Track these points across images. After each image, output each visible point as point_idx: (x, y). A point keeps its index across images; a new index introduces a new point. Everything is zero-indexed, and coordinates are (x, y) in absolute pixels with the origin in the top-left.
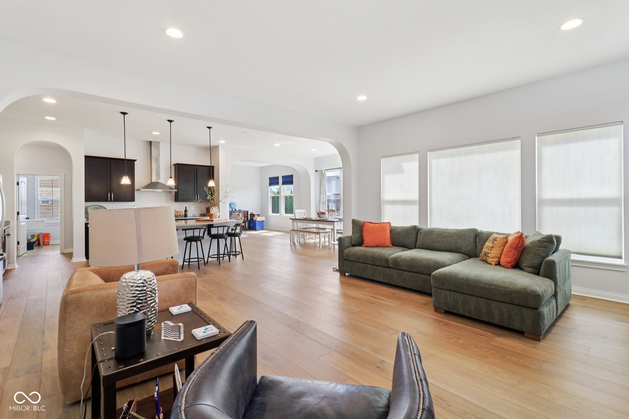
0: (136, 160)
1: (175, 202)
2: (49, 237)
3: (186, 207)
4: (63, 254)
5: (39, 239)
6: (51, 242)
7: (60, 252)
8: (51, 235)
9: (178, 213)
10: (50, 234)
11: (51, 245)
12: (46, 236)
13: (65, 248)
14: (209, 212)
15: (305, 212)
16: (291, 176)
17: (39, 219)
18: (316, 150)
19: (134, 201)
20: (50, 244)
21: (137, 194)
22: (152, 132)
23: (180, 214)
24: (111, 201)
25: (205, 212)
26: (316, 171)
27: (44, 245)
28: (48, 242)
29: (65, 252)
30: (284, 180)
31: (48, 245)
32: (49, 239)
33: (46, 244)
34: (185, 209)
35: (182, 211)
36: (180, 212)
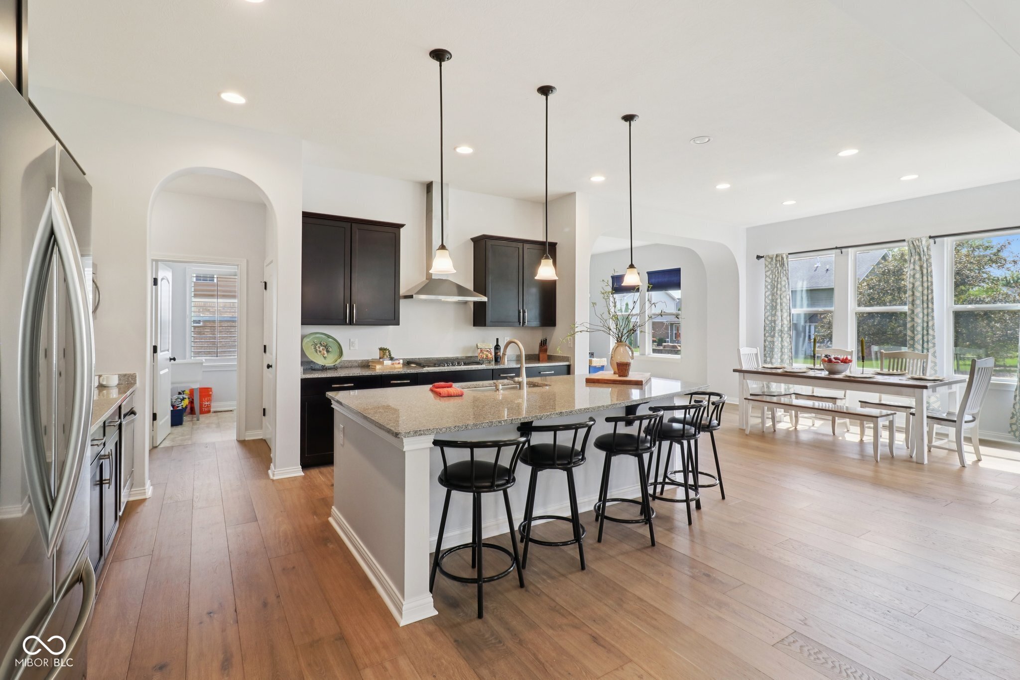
0: (402, 226)
1: (474, 325)
2: (210, 396)
3: (497, 339)
4: (243, 443)
5: (193, 400)
6: (215, 406)
7: (235, 438)
8: (215, 392)
9: (483, 353)
10: (213, 390)
11: (214, 412)
12: (206, 393)
13: (246, 429)
14: (546, 350)
15: (756, 355)
16: (677, 272)
17: (192, 358)
18: (795, 202)
19: (398, 324)
20: (212, 410)
21: (405, 308)
22: (455, 149)
23: (487, 356)
24: (351, 323)
25: (536, 351)
26: (759, 257)
27: (202, 412)
28: (208, 407)
29: (246, 439)
30: (653, 280)
31: (209, 412)
32: (210, 400)
33: (206, 411)
34: (496, 344)
35: (490, 349)
36: (487, 351)
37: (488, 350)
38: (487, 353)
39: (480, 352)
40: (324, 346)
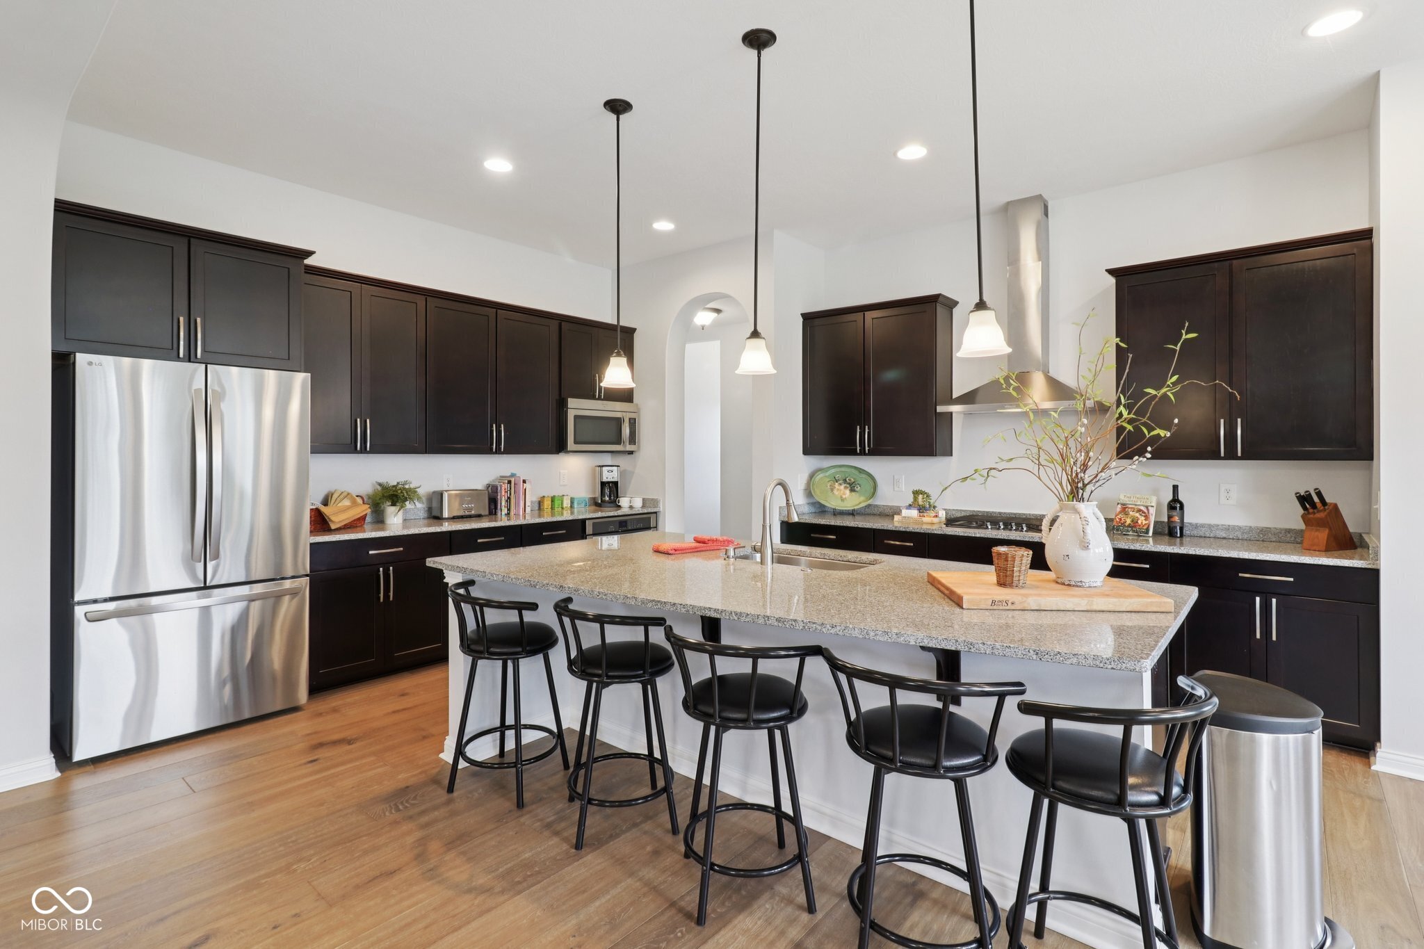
0: (936, 298)
3: (1175, 488)
9: (1127, 514)
34: (1171, 497)
35: (1147, 507)
36: (1139, 511)
37: (1142, 508)
38: (1137, 515)
39: (1120, 512)
40: (849, 484)
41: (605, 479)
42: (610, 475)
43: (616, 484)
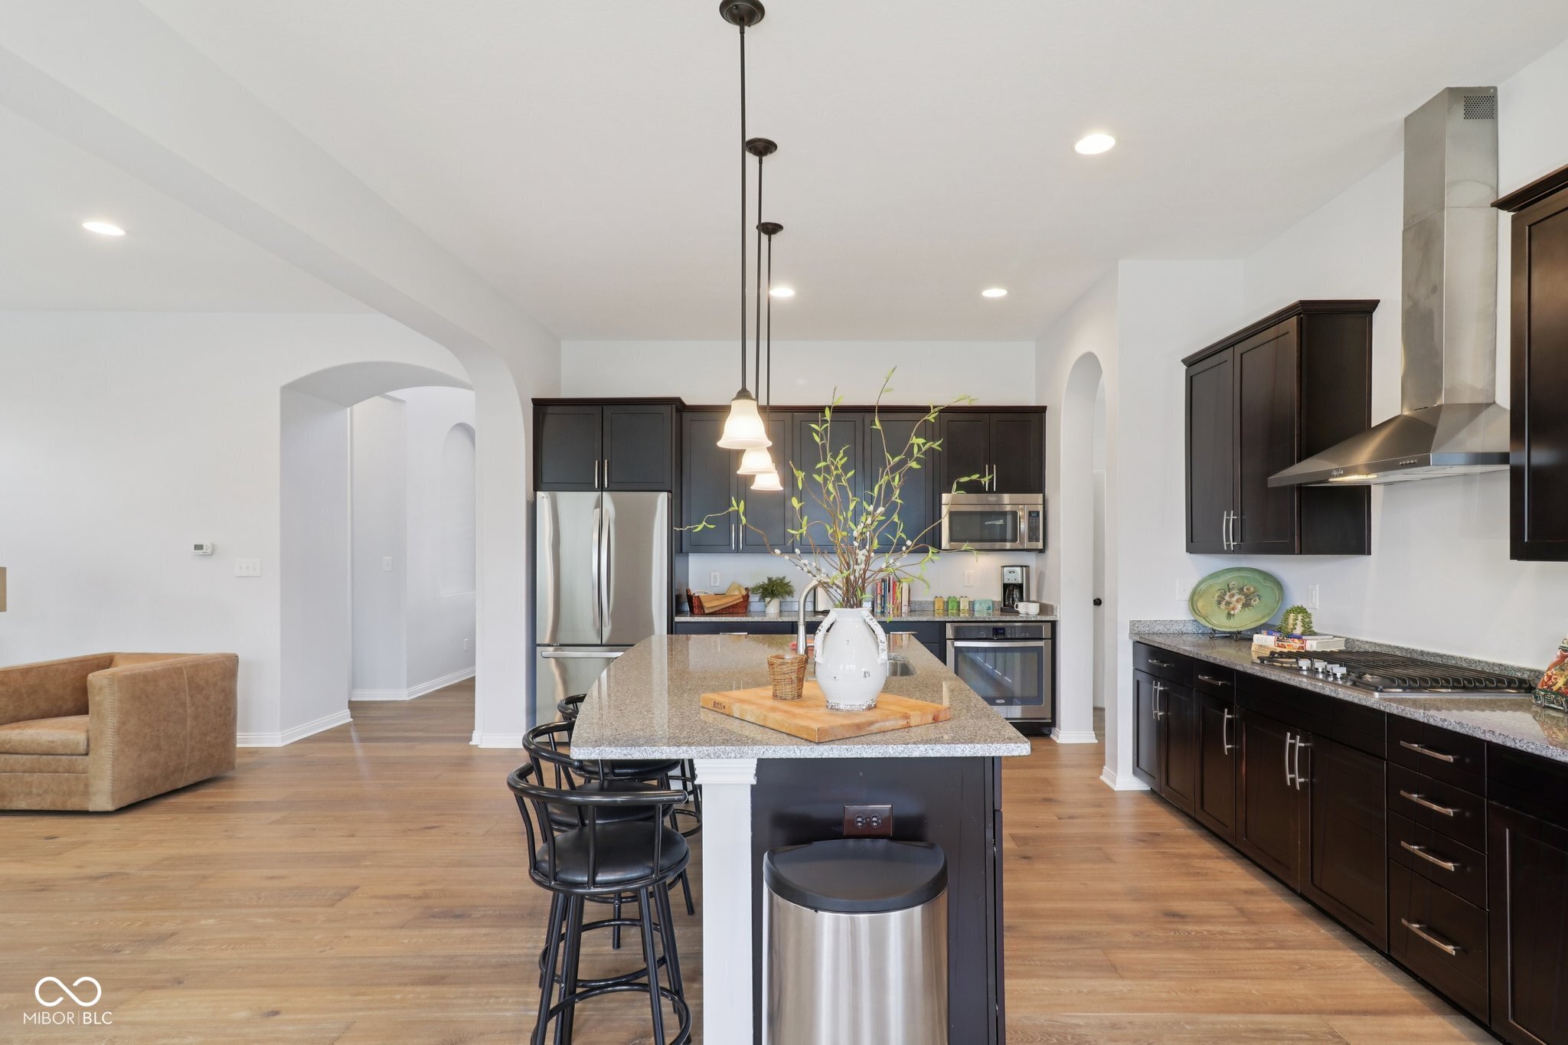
41: (1006, 581)
42: (1016, 577)
43: (1020, 587)
